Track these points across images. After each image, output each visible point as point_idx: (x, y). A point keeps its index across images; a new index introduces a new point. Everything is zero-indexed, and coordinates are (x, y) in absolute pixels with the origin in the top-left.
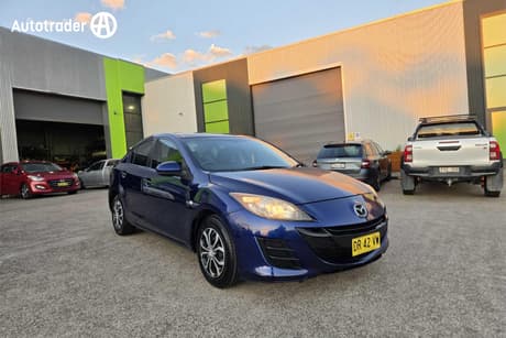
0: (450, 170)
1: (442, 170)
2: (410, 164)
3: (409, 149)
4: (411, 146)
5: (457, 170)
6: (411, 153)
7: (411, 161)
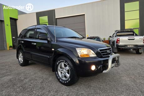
0: (131, 46)
1: (128, 46)
2: (119, 44)
3: (118, 39)
4: (119, 38)
5: (133, 46)
6: (119, 41)
7: (119, 43)
